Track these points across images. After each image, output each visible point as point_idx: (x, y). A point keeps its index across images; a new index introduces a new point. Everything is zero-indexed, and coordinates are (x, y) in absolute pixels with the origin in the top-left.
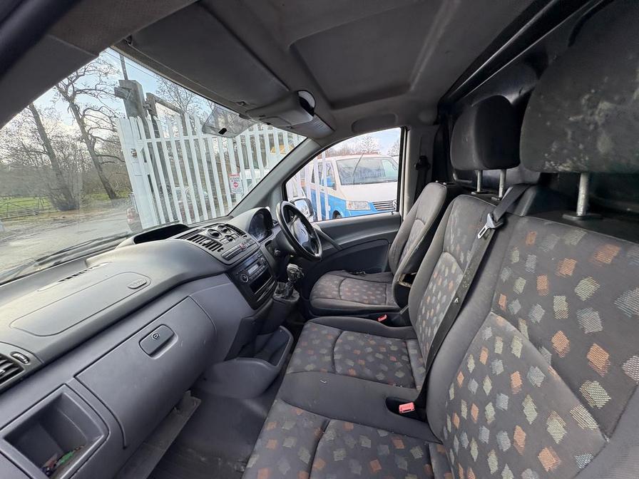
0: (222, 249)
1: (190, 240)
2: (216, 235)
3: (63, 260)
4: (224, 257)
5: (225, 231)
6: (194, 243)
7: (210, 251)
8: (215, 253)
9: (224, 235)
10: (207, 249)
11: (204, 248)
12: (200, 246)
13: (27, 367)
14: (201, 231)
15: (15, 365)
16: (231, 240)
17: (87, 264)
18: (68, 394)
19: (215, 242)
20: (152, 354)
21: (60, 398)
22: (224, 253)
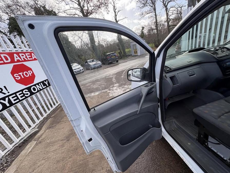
0: (218, 55)
1: (207, 51)
2: (217, 50)
3: (171, 56)
4: (217, 57)
5: (221, 49)
6: (208, 52)
7: (213, 55)
8: (215, 56)
9: (220, 50)
10: (212, 54)
11: (211, 54)
12: (210, 53)
13: (172, 70)
14: (211, 49)
15: (171, 69)
16: (223, 52)
17: (175, 58)
18: (176, 75)
19: (216, 52)
20: (190, 76)
21: (175, 76)
22: (218, 56)
